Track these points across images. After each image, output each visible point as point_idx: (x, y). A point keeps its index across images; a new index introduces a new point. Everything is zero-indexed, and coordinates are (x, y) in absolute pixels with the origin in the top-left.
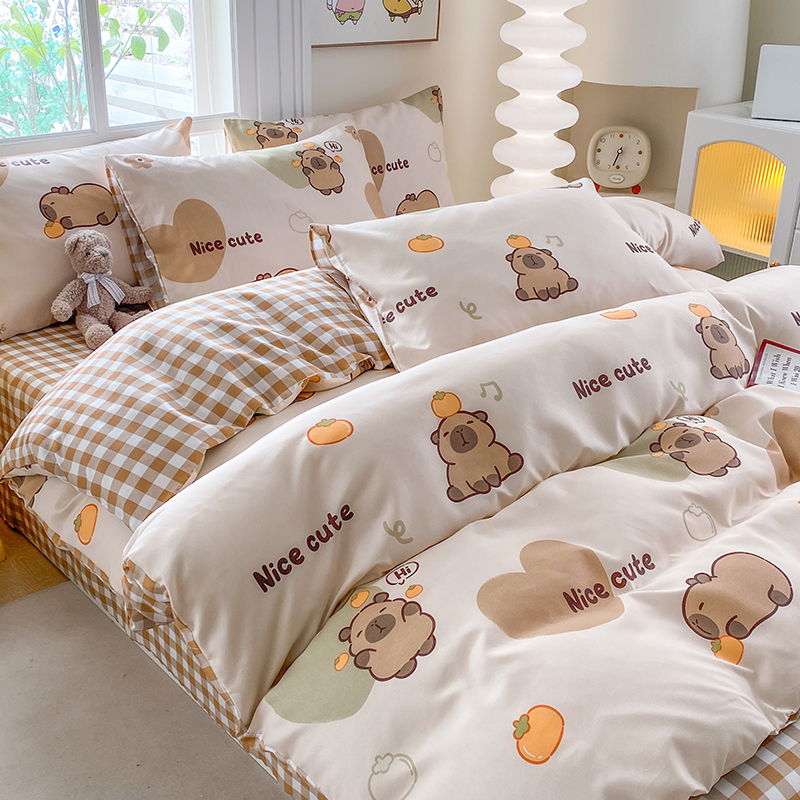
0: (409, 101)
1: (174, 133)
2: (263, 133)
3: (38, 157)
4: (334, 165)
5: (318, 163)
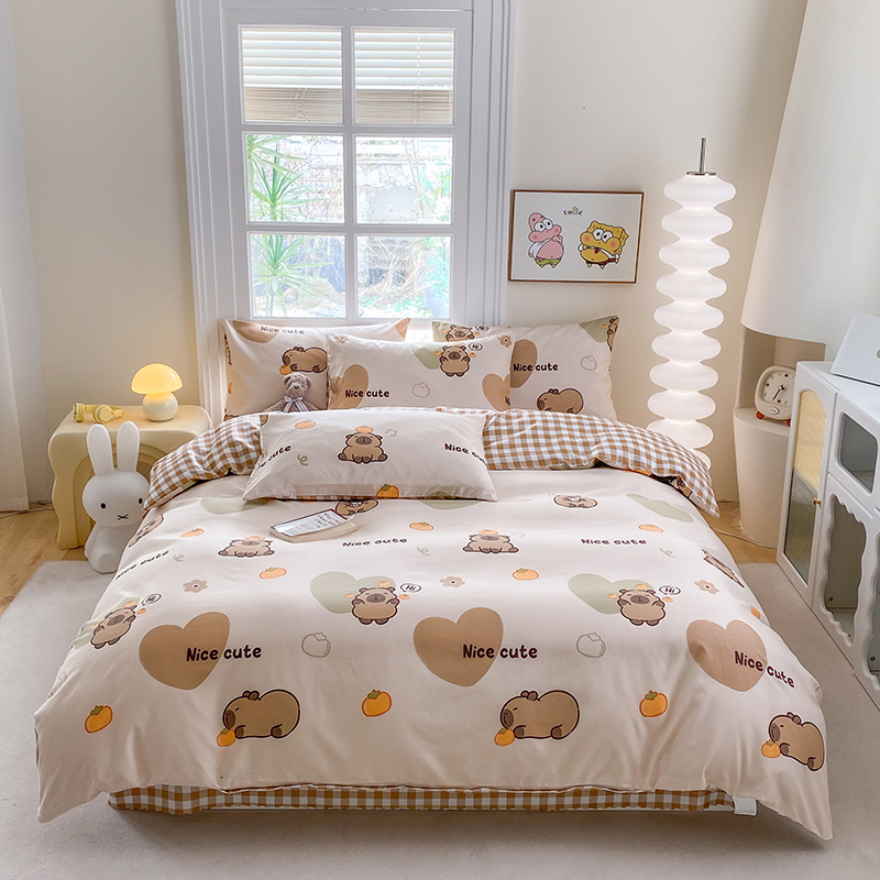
0: (583, 325)
1: (391, 325)
2: (452, 333)
3: (299, 329)
4: (467, 359)
5: (454, 356)
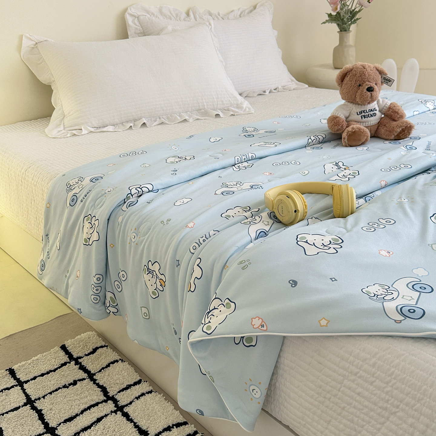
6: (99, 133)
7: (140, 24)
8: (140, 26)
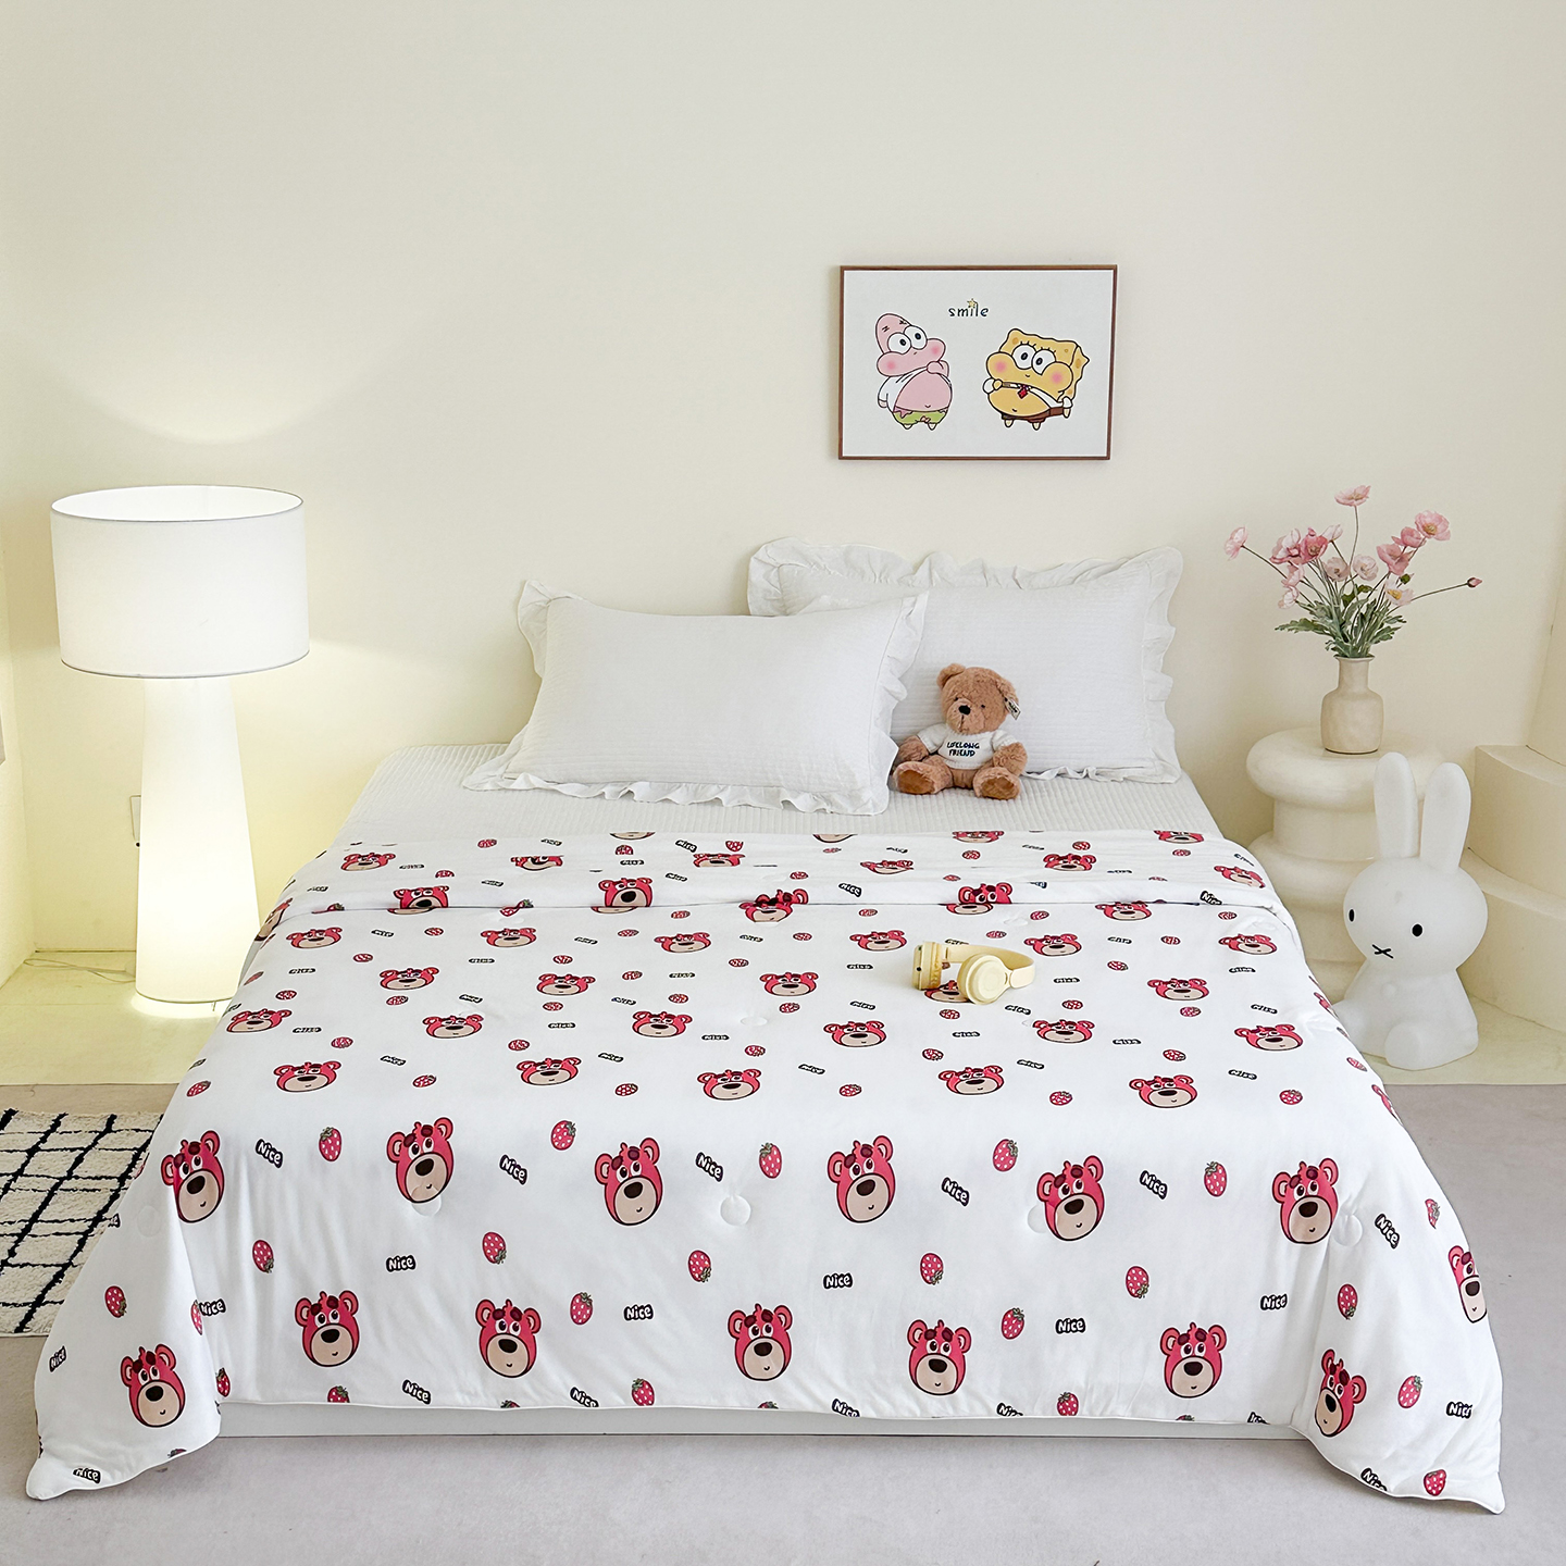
6: (543, 793)
7: (779, 580)
8: (778, 586)
